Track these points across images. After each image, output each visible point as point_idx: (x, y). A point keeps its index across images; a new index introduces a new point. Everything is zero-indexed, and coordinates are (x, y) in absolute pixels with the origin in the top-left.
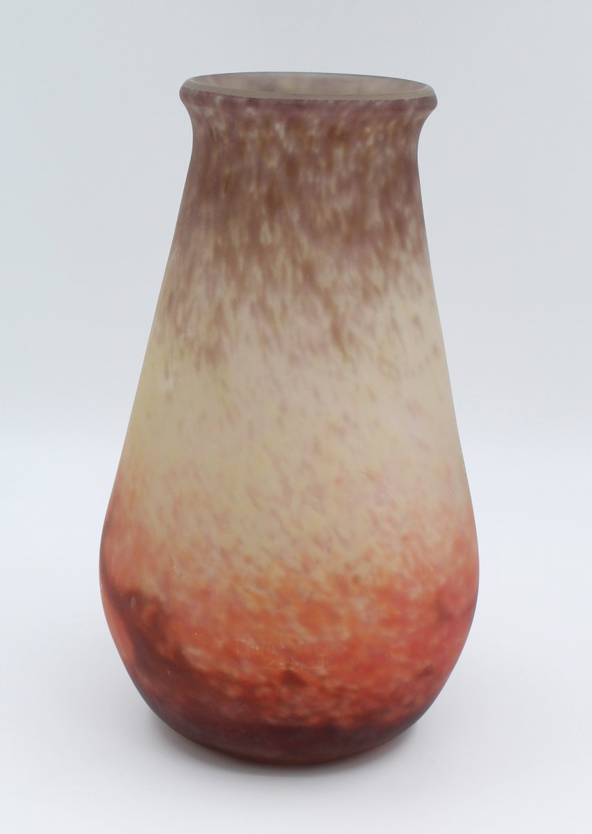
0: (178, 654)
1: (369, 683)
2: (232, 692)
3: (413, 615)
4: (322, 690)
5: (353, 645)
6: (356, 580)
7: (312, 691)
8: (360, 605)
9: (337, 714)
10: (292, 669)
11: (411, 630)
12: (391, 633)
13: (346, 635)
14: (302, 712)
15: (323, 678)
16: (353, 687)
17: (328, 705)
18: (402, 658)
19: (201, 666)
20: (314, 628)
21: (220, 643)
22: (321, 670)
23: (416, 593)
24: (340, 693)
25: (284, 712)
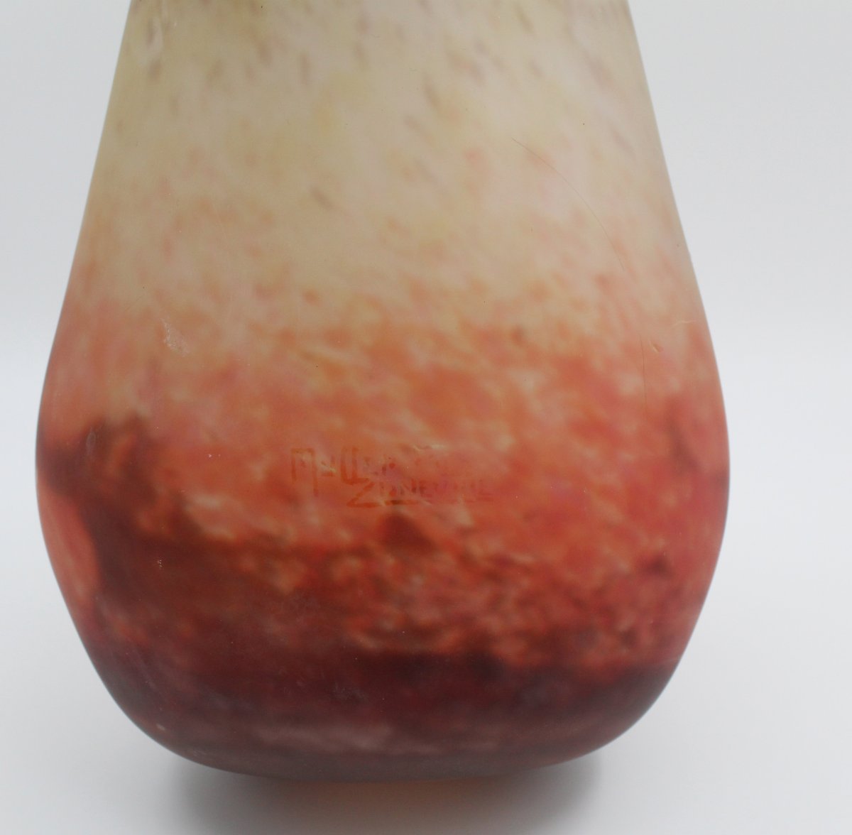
0: (179, 520)
1: (553, 554)
2: (286, 580)
3: (629, 427)
4: (465, 560)
5: (521, 464)
6: (518, 336)
7: (445, 562)
8: (529, 381)
9: (493, 624)
10: (404, 510)
11: (627, 456)
12: (590, 453)
13: (505, 442)
14: (426, 615)
15: (464, 532)
16: (524, 558)
17: (477, 599)
18: (612, 512)
19: (222, 531)
20: (442, 424)
21: (258, 471)
22: (462, 516)
23: (630, 384)
24: (498, 570)
25: (390, 617)
